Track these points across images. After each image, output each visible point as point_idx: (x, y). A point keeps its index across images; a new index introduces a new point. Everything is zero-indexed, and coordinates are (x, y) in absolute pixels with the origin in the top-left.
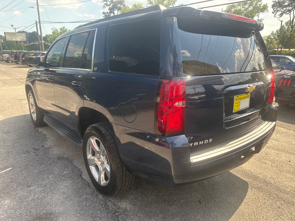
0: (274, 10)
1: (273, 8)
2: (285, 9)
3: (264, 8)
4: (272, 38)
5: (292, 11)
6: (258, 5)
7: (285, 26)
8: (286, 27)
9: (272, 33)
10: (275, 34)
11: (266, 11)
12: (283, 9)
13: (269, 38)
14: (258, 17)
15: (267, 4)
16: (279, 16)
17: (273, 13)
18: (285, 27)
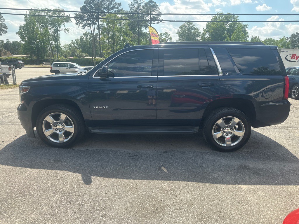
0: (77, 22)
1: (75, 20)
2: (85, 22)
3: (68, 19)
4: (73, 46)
5: (92, 25)
6: (62, 14)
7: (83, 36)
8: (85, 38)
9: (72, 42)
10: (75, 43)
11: (70, 22)
12: (84, 22)
13: (70, 46)
14: (65, 26)
15: (69, 15)
16: (82, 28)
17: (77, 24)
18: (83, 38)
